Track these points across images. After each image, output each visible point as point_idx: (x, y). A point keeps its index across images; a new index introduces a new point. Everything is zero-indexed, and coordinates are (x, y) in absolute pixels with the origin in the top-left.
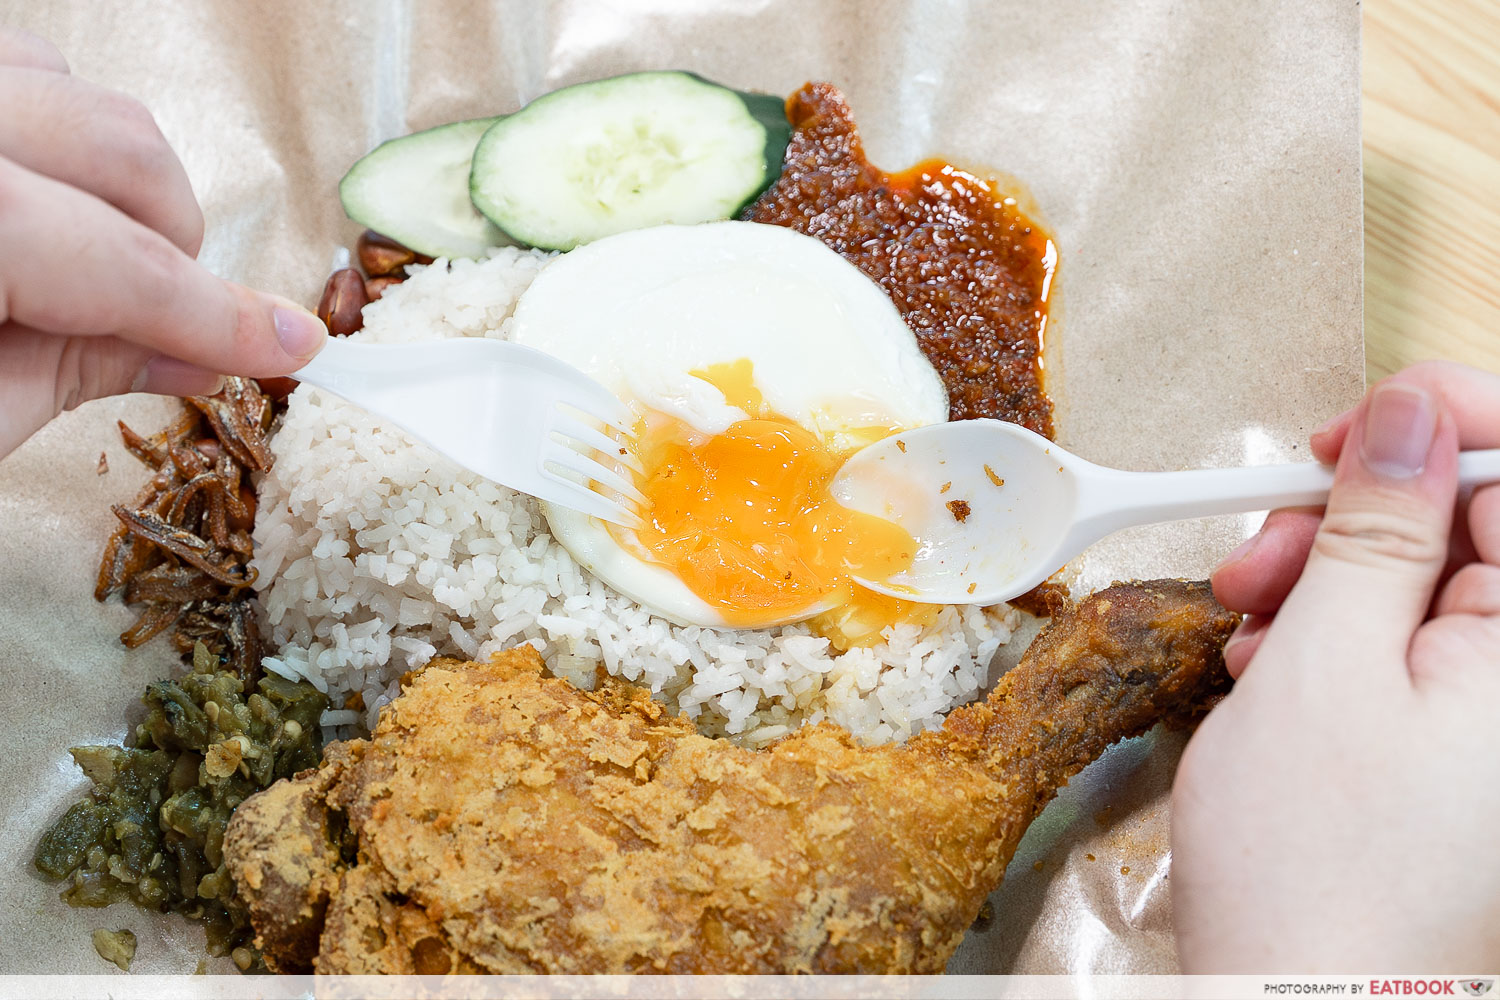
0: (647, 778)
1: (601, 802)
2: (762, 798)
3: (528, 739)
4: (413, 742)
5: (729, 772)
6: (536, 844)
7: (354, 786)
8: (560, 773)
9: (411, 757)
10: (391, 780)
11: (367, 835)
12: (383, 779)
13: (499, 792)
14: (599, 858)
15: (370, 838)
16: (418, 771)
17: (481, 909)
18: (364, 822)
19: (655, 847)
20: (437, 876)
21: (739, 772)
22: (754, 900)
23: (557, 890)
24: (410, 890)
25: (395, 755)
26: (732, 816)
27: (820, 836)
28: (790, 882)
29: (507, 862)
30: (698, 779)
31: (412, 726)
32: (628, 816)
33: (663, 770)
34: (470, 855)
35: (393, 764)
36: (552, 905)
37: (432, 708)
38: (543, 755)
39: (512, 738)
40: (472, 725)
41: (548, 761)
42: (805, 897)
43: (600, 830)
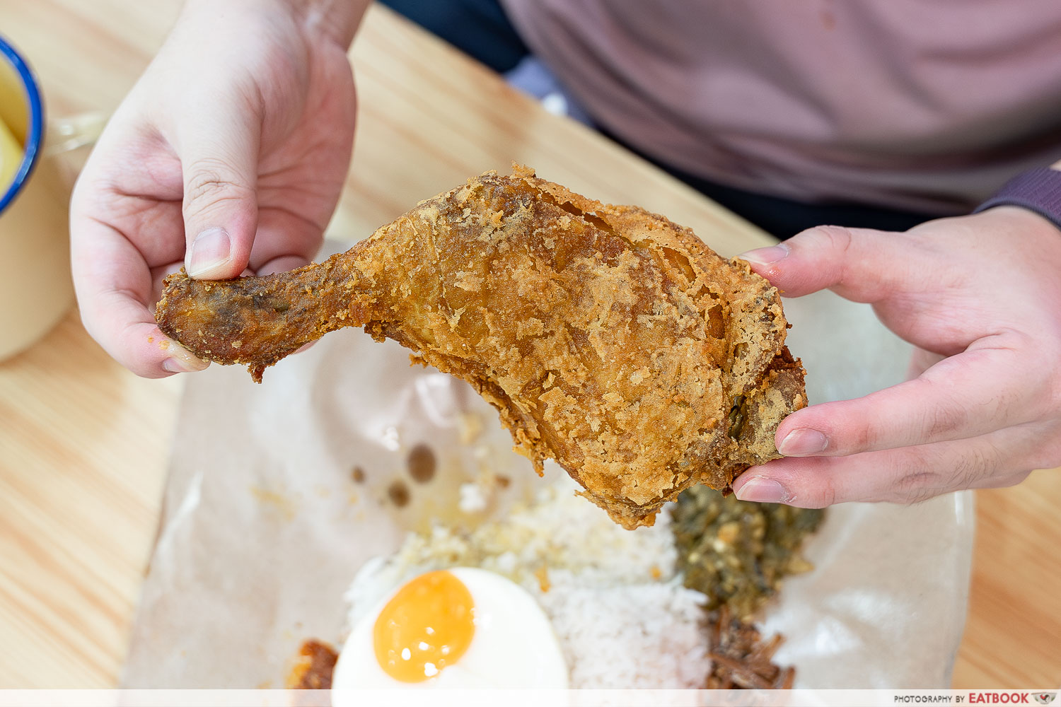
0: (550, 373)
1: (584, 369)
2: (497, 320)
3: (608, 427)
4: (672, 459)
5: (505, 349)
6: (633, 358)
7: (718, 445)
8: (599, 397)
9: (678, 447)
10: (695, 439)
11: (724, 412)
12: (699, 441)
13: (639, 401)
14: (602, 334)
15: (724, 409)
16: (678, 436)
17: (682, 336)
18: (722, 421)
19: (568, 325)
20: (697, 367)
21: (500, 345)
22: (533, 260)
23: (635, 326)
24: (715, 368)
25: (685, 455)
26: (519, 319)
27: (479, 276)
28: (507, 259)
29: (654, 355)
30: (523, 356)
31: (667, 470)
32: (572, 353)
33: (538, 374)
34: (672, 371)
35: (690, 449)
36: (642, 319)
37: (651, 475)
38: (604, 412)
39: (616, 431)
40: (635, 451)
41: (602, 407)
42: (504, 246)
43: (593, 353)
